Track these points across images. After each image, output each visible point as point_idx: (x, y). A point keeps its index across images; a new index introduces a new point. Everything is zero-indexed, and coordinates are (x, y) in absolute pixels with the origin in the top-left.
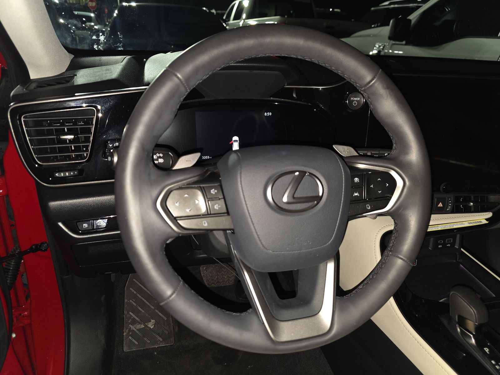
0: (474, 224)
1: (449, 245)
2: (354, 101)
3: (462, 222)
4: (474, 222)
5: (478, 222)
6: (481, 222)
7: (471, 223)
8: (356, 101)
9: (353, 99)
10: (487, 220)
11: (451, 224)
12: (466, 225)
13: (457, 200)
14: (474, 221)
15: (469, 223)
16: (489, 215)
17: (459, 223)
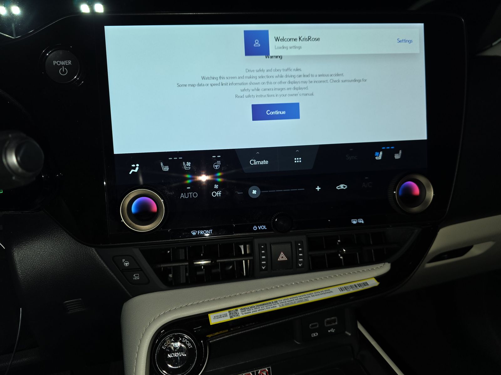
0: (351, 291)
1: (333, 330)
2: (61, 66)
3: (327, 289)
4: (351, 287)
5: (360, 285)
6: (366, 284)
7: (346, 288)
8: (65, 66)
9: (59, 63)
10: (377, 278)
11: (305, 294)
12: (336, 292)
13: (313, 245)
14: (353, 284)
15: (341, 289)
16: (384, 268)
17: (321, 290)
